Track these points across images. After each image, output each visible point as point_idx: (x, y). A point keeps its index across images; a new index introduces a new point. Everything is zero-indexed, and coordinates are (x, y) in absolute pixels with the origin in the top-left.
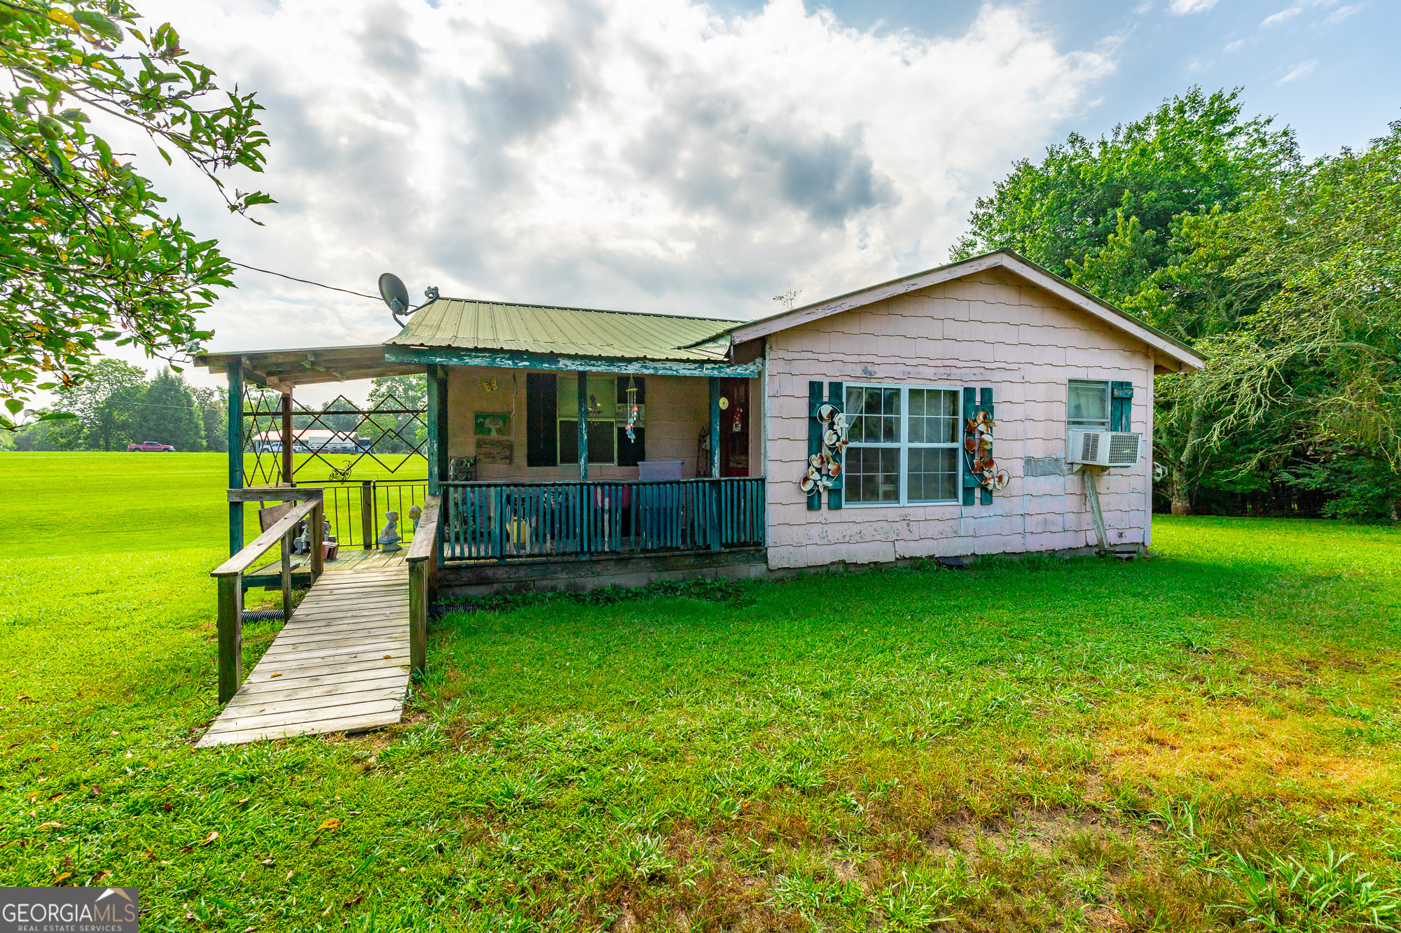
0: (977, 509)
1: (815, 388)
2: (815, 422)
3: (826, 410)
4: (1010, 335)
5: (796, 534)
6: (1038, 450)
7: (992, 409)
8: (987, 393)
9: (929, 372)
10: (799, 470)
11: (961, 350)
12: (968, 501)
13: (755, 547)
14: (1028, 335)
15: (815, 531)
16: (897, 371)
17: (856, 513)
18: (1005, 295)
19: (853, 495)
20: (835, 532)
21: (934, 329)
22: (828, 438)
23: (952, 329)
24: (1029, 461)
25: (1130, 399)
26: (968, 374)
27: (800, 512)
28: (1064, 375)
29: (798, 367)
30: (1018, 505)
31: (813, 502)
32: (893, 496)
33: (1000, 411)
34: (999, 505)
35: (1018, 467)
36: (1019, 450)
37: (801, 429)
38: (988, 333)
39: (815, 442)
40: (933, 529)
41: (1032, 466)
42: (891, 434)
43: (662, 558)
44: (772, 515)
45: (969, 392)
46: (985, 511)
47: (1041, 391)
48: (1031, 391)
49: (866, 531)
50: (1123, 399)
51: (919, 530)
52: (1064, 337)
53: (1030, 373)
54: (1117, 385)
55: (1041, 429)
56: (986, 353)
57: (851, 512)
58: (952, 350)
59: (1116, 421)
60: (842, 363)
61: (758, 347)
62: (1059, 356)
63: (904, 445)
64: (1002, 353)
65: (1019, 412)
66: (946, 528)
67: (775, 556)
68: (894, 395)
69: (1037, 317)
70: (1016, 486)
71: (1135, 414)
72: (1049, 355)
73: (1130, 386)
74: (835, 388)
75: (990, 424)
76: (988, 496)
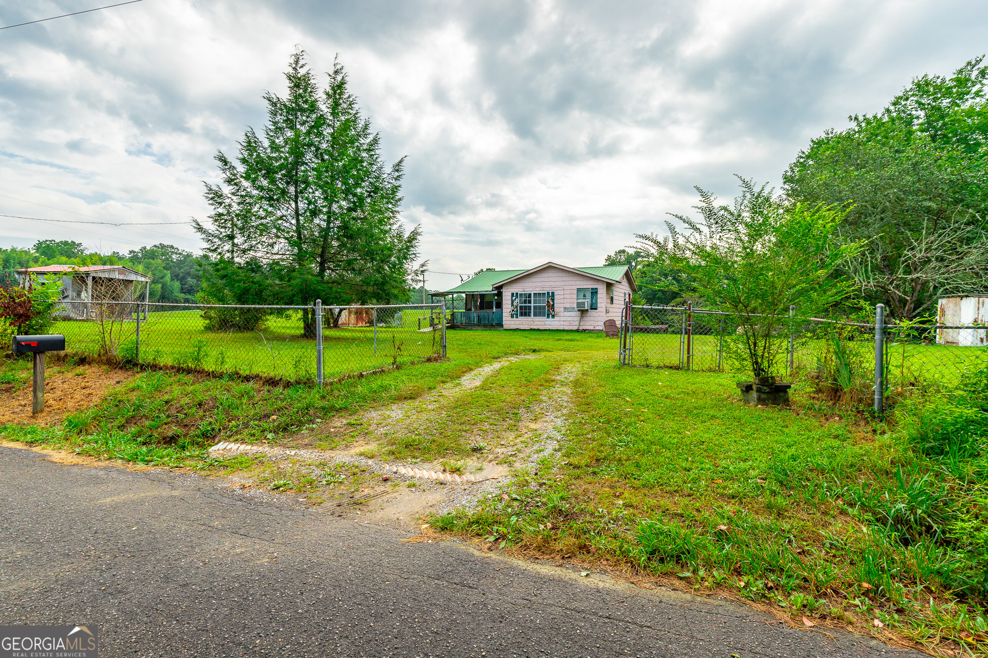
0: (551, 319)
1: (513, 294)
2: (512, 302)
3: (514, 298)
4: (560, 279)
5: (509, 323)
6: (568, 306)
7: (554, 297)
8: (553, 293)
9: (539, 289)
10: (510, 310)
11: (547, 284)
12: (548, 317)
13: (501, 325)
14: (565, 279)
15: (513, 322)
16: (531, 290)
18: (553, 271)
19: (521, 315)
20: (517, 323)
21: (540, 280)
22: (515, 304)
23: (543, 279)
24: (565, 308)
25: (597, 292)
26: (548, 289)
27: (510, 318)
28: (576, 287)
29: (509, 290)
30: (562, 319)
31: (512, 316)
32: (529, 315)
33: (556, 297)
34: (556, 318)
35: (562, 310)
36: (562, 305)
37: (510, 302)
38: (554, 279)
39: (512, 305)
40: (539, 323)
42: (530, 302)
43: (485, 326)
44: (504, 319)
45: (548, 293)
46: (553, 319)
47: (569, 292)
48: (565, 292)
49: (524, 323)
50: (594, 292)
51: (536, 323)
52: (575, 278)
53: (566, 288)
54: (592, 289)
55: (569, 301)
56: (553, 284)
57: (520, 318)
58: (544, 284)
59: (592, 298)
60: (518, 288)
61: (501, 287)
62: (574, 283)
63: (532, 305)
64: (558, 284)
65: (562, 297)
66: (543, 323)
67: (505, 327)
68: (530, 295)
69: (567, 275)
70: (561, 314)
71: (599, 296)
72: (571, 283)
73: (597, 289)
74: (517, 294)
75: (553, 300)
76: (553, 316)
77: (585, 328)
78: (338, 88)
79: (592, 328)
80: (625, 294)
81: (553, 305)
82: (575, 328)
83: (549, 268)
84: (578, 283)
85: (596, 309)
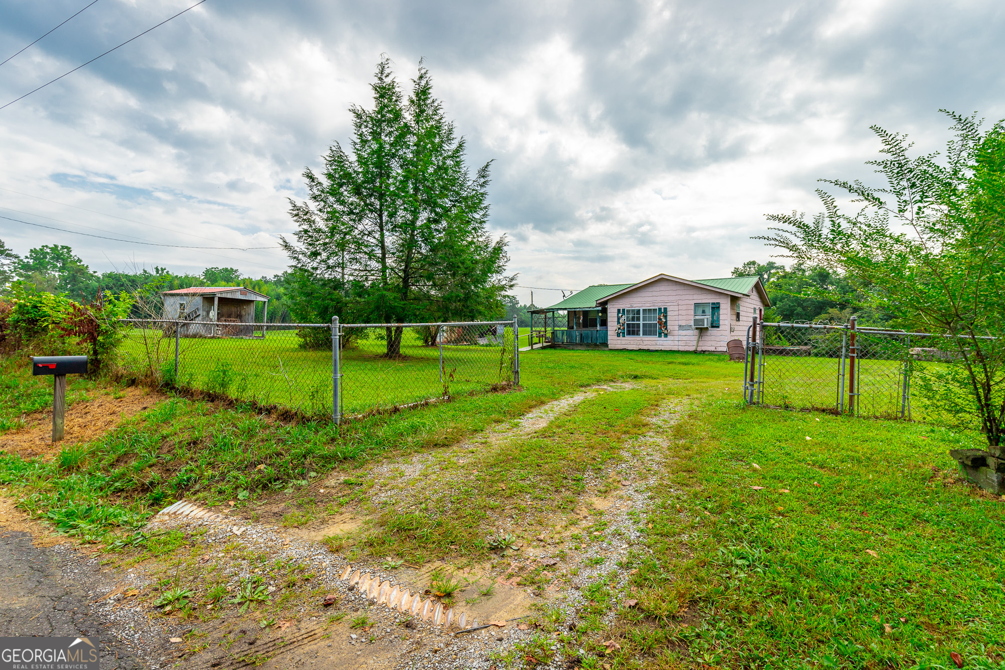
0: (663, 338)
1: (619, 311)
2: (619, 319)
3: (620, 315)
4: (675, 293)
5: (615, 342)
6: (683, 323)
7: (666, 313)
8: (665, 309)
9: (648, 305)
11: (659, 299)
12: (660, 336)
13: (605, 345)
14: (679, 292)
15: (619, 342)
16: (640, 305)
17: (629, 338)
18: (665, 283)
19: (629, 333)
20: (624, 342)
21: (650, 294)
22: (621, 321)
23: (654, 293)
24: (680, 326)
25: (719, 307)
26: (660, 304)
28: (693, 302)
29: (615, 306)
30: (676, 338)
31: (618, 335)
32: (638, 334)
33: (669, 313)
34: (669, 337)
35: (677, 328)
36: (676, 323)
37: (616, 319)
38: (666, 293)
39: (618, 322)
40: (649, 343)
41: (681, 327)
42: (638, 319)
43: (588, 345)
44: (609, 338)
45: (660, 309)
46: (665, 339)
47: (684, 307)
48: (680, 307)
49: (632, 342)
50: (716, 307)
51: (646, 343)
52: (692, 292)
53: (680, 302)
54: (713, 304)
55: (684, 317)
56: (665, 298)
57: (628, 338)
58: (655, 298)
59: (713, 314)
60: (626, 304)
61: (606, 303)
62: (691, 297)
63: (641, 322)
64: (671, 298)
65: (676, 313)
66: (653, 343)
67: (610, 347)
68: (639, 311)
69: (682, 288)
70: (676, 333)
71: (721, 312)
72: (687, 297)
73: (719, 303)
74: (624, 310)
75: (666, 317)
76: (666, 335)
77: (704, 349)
78: (423, 93)
79: (713, 349)
80: (755, 309)
81: (666, 322)
82: (692, 349)
83: (661, 280)
84: (695, 297)
85: (718, 327)
